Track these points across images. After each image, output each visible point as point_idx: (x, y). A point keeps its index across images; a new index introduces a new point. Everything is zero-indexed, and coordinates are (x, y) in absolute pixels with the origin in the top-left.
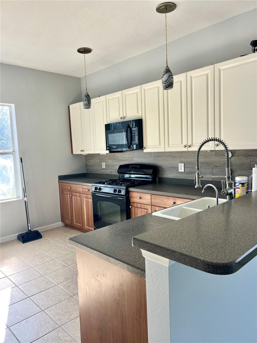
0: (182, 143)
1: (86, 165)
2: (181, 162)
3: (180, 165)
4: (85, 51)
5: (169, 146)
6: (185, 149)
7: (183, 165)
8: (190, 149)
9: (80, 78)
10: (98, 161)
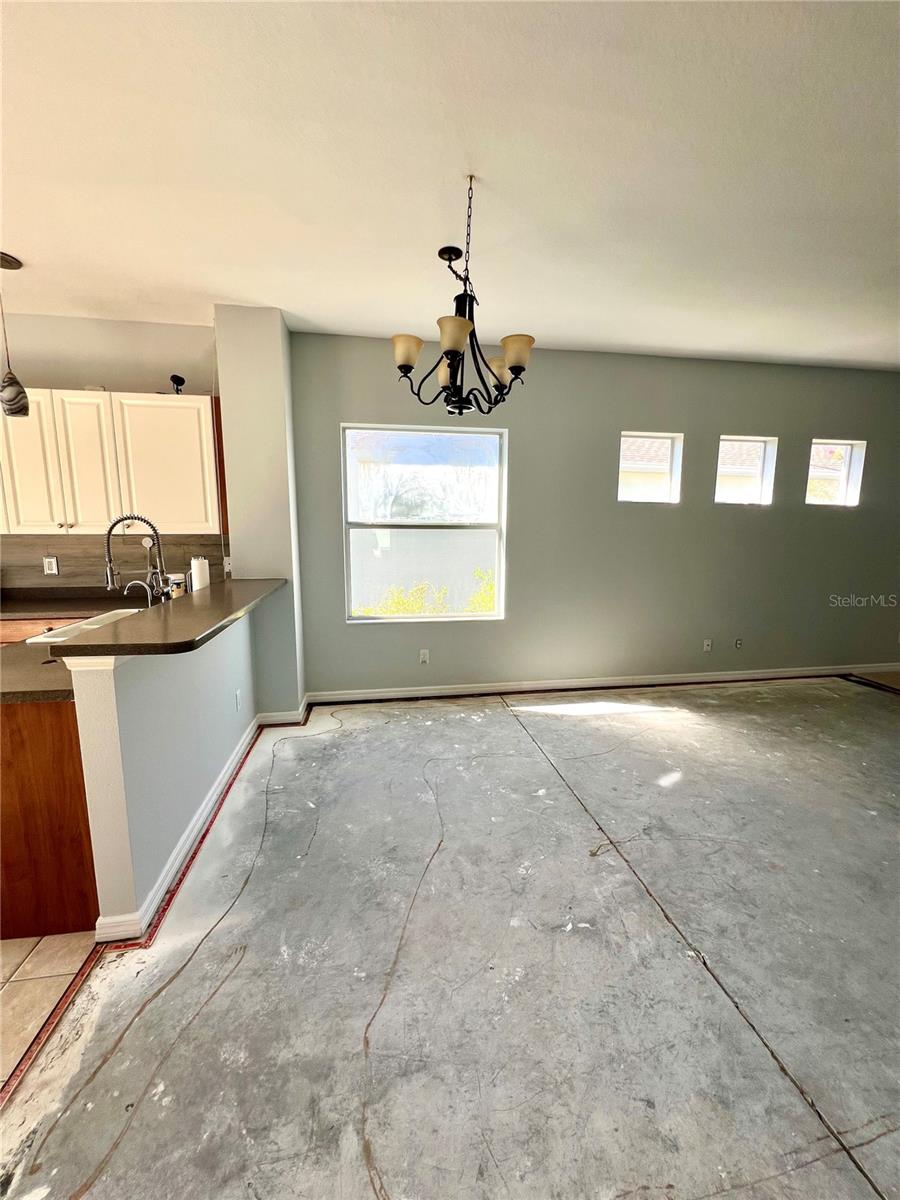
0: (52, 519)
2: (49, 556)
3: (46, 561)
5: (19, 523)
7: (54, 561)
8: (72, 531)
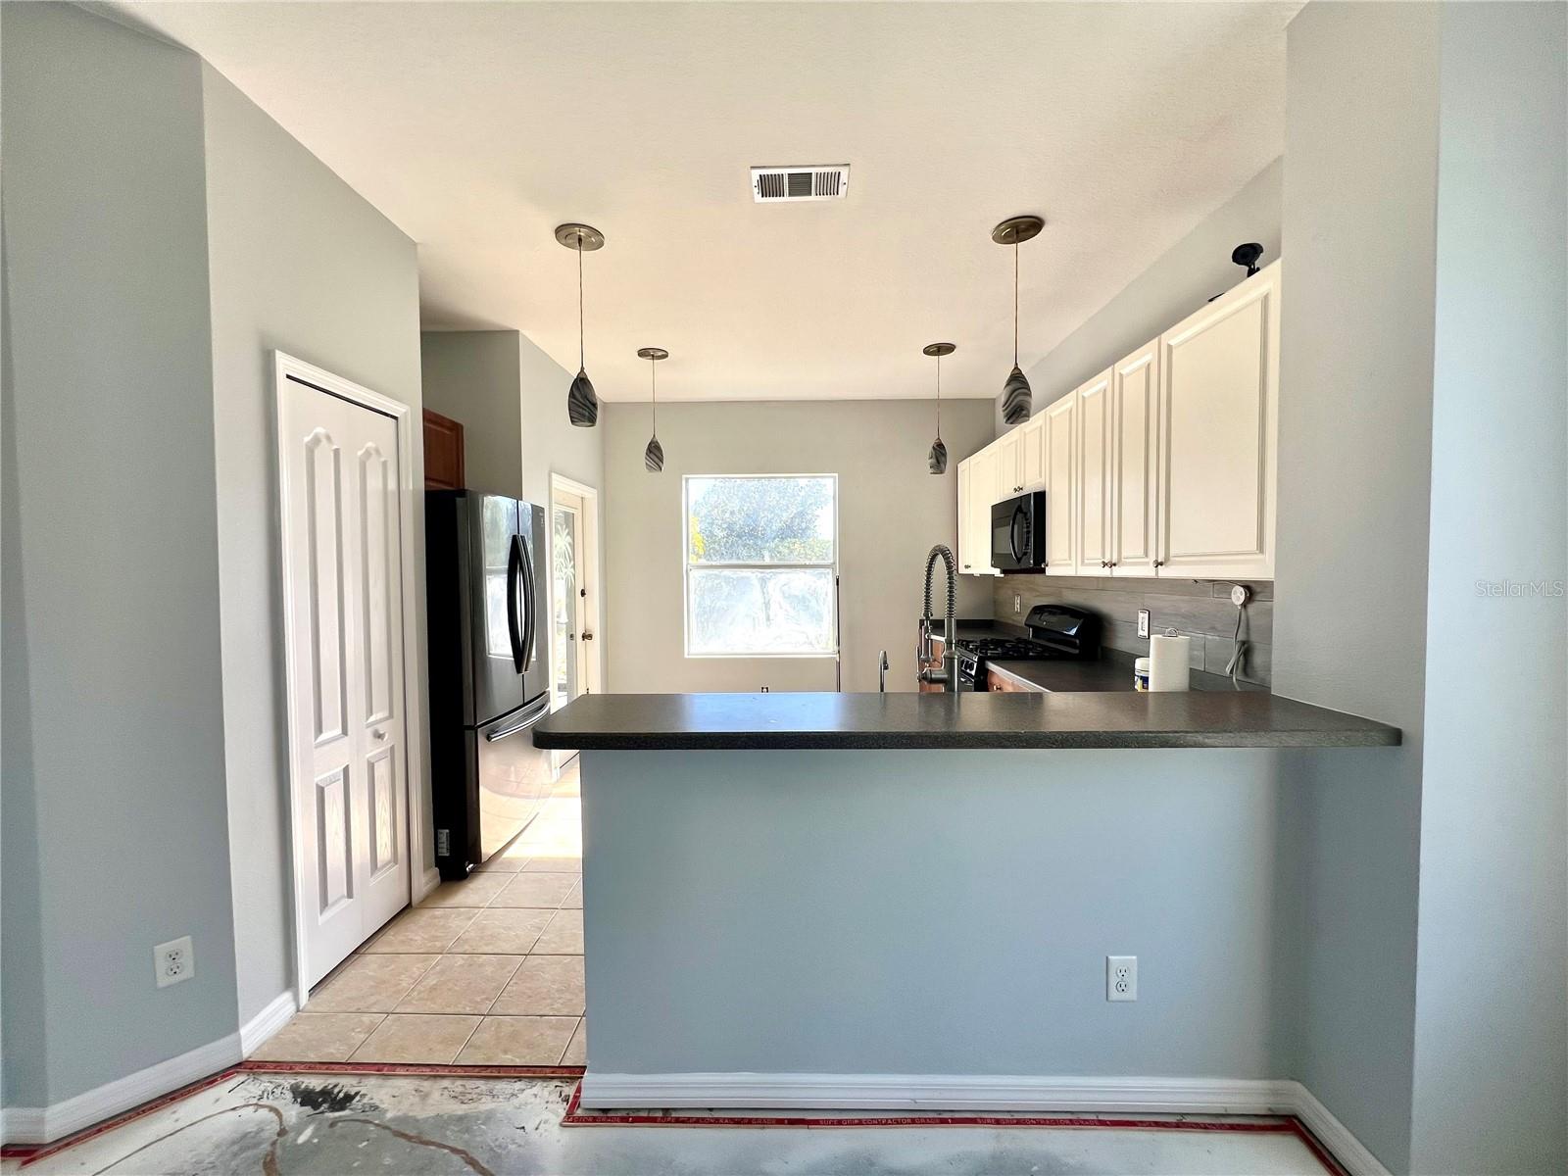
1: (995, 603)
2: (1143, 610)
3: (1141, 615)
4: (941, 349)
6: (1106, 572)
7: (1146, 616)
9: (994, 399)
10: (1010, 592)
